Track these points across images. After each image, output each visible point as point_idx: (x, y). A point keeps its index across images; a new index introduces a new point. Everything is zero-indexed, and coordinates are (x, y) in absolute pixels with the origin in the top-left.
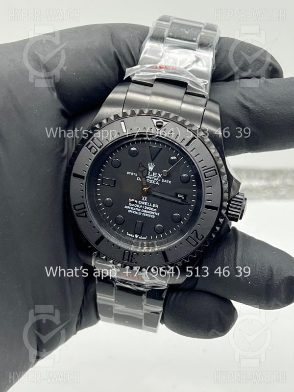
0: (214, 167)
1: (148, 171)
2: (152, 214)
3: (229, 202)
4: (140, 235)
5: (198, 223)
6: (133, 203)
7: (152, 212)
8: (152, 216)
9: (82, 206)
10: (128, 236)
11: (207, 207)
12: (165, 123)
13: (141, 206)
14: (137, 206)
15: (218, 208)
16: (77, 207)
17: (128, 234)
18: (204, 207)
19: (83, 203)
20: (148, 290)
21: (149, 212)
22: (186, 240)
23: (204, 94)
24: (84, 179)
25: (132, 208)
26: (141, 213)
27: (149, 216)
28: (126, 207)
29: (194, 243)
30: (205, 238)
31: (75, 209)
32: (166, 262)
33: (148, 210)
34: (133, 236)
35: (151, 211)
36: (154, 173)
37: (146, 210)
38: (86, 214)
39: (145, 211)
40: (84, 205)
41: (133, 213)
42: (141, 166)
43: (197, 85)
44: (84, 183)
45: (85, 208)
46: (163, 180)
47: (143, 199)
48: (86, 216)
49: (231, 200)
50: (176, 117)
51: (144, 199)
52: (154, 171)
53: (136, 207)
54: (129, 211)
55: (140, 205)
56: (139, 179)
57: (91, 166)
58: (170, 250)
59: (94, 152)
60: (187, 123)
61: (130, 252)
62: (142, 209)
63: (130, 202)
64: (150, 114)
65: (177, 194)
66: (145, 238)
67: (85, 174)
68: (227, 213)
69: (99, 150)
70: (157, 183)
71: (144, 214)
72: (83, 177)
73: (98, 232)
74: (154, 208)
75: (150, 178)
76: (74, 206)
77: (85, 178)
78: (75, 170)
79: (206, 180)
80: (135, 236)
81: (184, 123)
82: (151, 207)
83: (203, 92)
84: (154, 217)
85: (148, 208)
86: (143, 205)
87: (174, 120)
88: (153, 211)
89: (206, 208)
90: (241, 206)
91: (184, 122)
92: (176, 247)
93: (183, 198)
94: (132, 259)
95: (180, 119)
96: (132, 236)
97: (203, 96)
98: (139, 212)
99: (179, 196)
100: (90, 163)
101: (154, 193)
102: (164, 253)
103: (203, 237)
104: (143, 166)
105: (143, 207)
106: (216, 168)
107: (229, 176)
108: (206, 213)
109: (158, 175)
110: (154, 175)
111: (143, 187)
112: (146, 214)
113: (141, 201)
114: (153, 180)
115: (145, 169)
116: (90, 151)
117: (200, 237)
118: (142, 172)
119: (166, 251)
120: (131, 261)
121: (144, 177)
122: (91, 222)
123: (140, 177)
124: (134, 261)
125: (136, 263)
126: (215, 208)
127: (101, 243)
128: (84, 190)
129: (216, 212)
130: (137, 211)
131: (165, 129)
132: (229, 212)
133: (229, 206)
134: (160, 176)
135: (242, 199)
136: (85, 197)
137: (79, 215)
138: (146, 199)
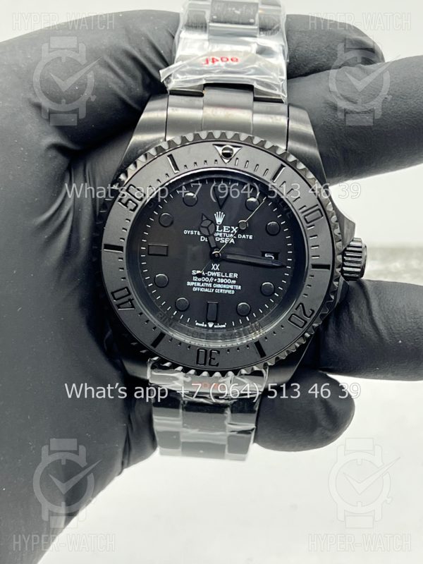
0: (317, 205)
1: (216, 225)
2: (230, 289)
3: (343, 254)
4: (215, 322)
5: (304, 292)
6: (199, 276)
7: (228, 287)
8: (229, 292)
9: (125, 292)
10: (198, 326)
11: (315, 266)
12: (235, 150)
13: (212, 279)
14: (205, 279)
15: (329, 266)
16: (117, 295)
17: (197, 324)
18: (310, 266)
19: (127, 288)
20: (232, 401)
21: (225, 286)
22: (289, 319)
23: (281, 98)
24: (122, 251)
25: (199, 284)
26: (213, 290)
27: (226, 291)
28: (189, 284)
29: (301, 323)
30: (315, 313)
31: (115, 299)
32: (262, 357)
33: (223, 283)
34: (206, 326)
35: (227, 284)
36: (225, 227)
37: (220, 283)
38: (132, 304)
39: (219, 286)
40: (128, 290)
41: (201, 290)
42: (204, 218)
43: (268, 85)
44: (124, 257)
45: (130, 294)
46: (240, 236)
47: (213, 267)
48: (133, 307)
49: (345, 250)
50: (251, 139)
51: (215, 267)
52: (224, 223)
53: (205, 282)
54: (195, 289)
55: (210, 277)
56: (203, 239)
57: (130, 230)
58: (266, 338)
59: (132, 208)
60: (268, 145)
61: (206, 351)
62: (213, 283)
63: (195, 276)
64: (210, 138)
65: (263, 256)
66: (224, 326)
67: (124, 243)
68: (342, 271)
69: (140, 204)
70: (232, 241)
71: (218, 291)
72: (120, 248)
73: (155, 328)
74: (232, 279)
75: (221, 235)
76: (113, 293)
77: (124, 249)
78: (107, 239)
79: (309, 227)
80: (208, 325)
81: (263, 146)
82: (227, 279)
83: (279, 96)
84: (233, 292)
85: (222, 281)
86: (214, 277)
87: (249, 142)
88: (230, 284)
89: (313, 268)
90: (360, 257)
91: (262, 143)
92: (274, 333)
93: (273, 258)
94: (210, 361)
95: (257, 140)
96: (203, 325)
97: (280, 101)
98: (209, 288)
99: (266, 256)
100: (129, 225)
101: (229, 257)
102: (258, 344)
103: (313, 311)
104: (208, 219)
105: (215, 280)
106: (320, 207)
107: (339, 215)
108: (313, 276)
109: (231, 230)
110: (225, 229)
111: (212, 249)
112: (221, 290)
113: (211, 271)
114: (225, 237)
115: (210, 222)
116: (127, 207)
117: (308, 312)
118: (207, 228)
119: (261, 342)
120: (210, 364)
121: (210, 235)
122: (141, 314)
123: (205, 236)
124: (213, 362)
125: (217, 365)
126: (327, 267)
127: (161, 343)
128: (125, 268)
129: (328, 272)
130: (207, 288)
131: (237, 159)
132: (345, 268)
133: (344, 260)
134: (234, 230)
135: (361, 247)
136: (127, 278)
137: (121, 306)
138: (217, 268)
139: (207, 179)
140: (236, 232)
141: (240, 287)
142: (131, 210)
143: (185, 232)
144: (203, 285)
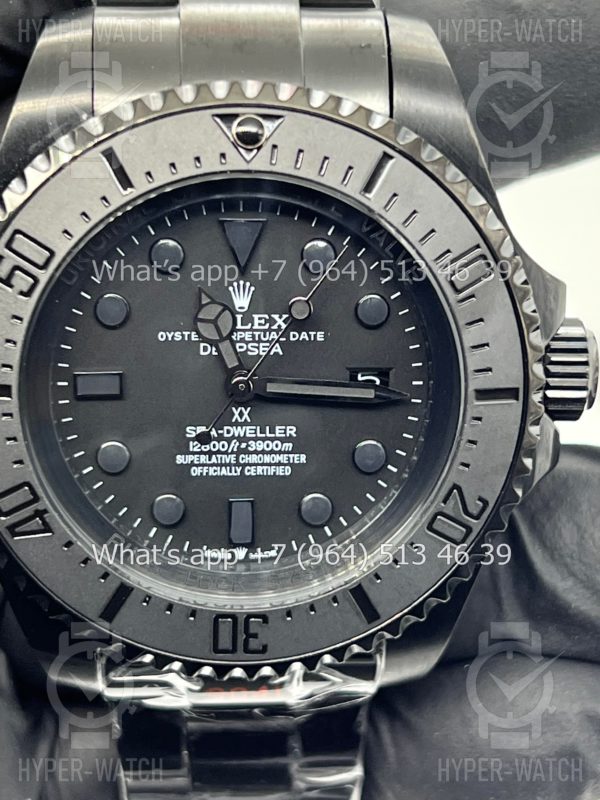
0: (478, 246)
1: (233, 314)
2: (279, 464)
3: (545, 361)
4: (251, 546)
5: (462, 456)
6: (203, 439)
7: (278, 458)
8: (280, 471)
9: (24, 495)
11: (483, 394)
12: (270, 125)
13: (234, 445)
14: (219, 446)
15: (517, 390)
16: (5, 503)
18: (471, 394)
19: (27, 484)
21: (267, 459)
22: (430, 527)
24: (10, 396)
26: (239, 470)
27: (271, 471)
28: (180, 459)
29: (458, 532)
30: (491, 505)
31: (2, 514)
32: (369, 622)
33: (263, 452)
35: (272, 452)
36: (256, 317)
37: (256, 452)
38: (44, 523)
39: (254, 458)
40: (32, 489)
41: (211, 473)
42: (205, 300)
44: (15, 410)
45: (36, 499)
46: (294, 336)
47: (237, 416)
48: (47, 528)
49: (549, 349)
50: (304, 94)
51: (241, 414)
52: (254, 307)
53: (219, 452)
54: (196, 472)
55: (229, 441)
56: (206, 351)
57: (25, 341)
58: (378, 577)
59: (25, 289)
60: (348, 107)
61: (235, 620)
62: (240, 451)
63: (193, 439)
64: (203, 100)
65: (354, 378)
67: (11, 378)
68: (546, 400)
69: (44, 277)
70: (277, 349)
71: (251, 472)
72: (5, 391)
73: (105, 576)
74: (283, 440)
75: (247, 336)
77: (14, 391)
79: (462, 301)
81: (335, 111)
82: (272, 440)
84: (288, 471)
85: (260, 446)
86: (241, 439)
87: (300, 104)
88: (280, 452)
89: (478, 399)
90: (586, 363)
91: (333, 104)
93: (378, 382)
94: (246, 642)
95: (318, 98)
98: (230, 465)
99: (360, 378)
100: (19, 332)
101: (272, 388)
102: (358, 592)
103: (485, 503)
104: (213, 302)
105: (244, 445)
106: (484, 250)
107: (530, 266)
108: (479, 419)
109: (272, 322)
110: (256, 321)
111: (231, 373)
112: (260, 469)
113: (232, 425)
114: (260, 341)
115: (220, 308)
116: (11, 286)
117: (474, 506)
118: (214, 322)
119: (365, 586)
120: (247, 650)
121: (222, 339)
122: (69, 544)
123: (212, 343)
124: (254, 644)
125: (264, 649)
126: (512, 393)
127: (124, 611)
128: (20, 436)
129: (514, 407)
130: (226, 465)
131: (275, 147)
132: (551, 394)
133: (548, 374)
134: (280, 322)
135: (583, 339)
136: (27, 461)
137: (17, 530)
138: (246, 416)
139: (205, 203)
140: (284, 326)
141: (303, 458)
142: (22, 293)
143: (162, 336)
144: (214, 460)
